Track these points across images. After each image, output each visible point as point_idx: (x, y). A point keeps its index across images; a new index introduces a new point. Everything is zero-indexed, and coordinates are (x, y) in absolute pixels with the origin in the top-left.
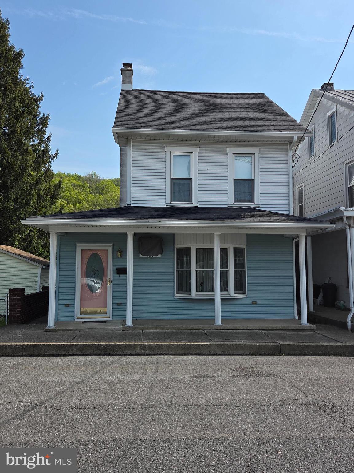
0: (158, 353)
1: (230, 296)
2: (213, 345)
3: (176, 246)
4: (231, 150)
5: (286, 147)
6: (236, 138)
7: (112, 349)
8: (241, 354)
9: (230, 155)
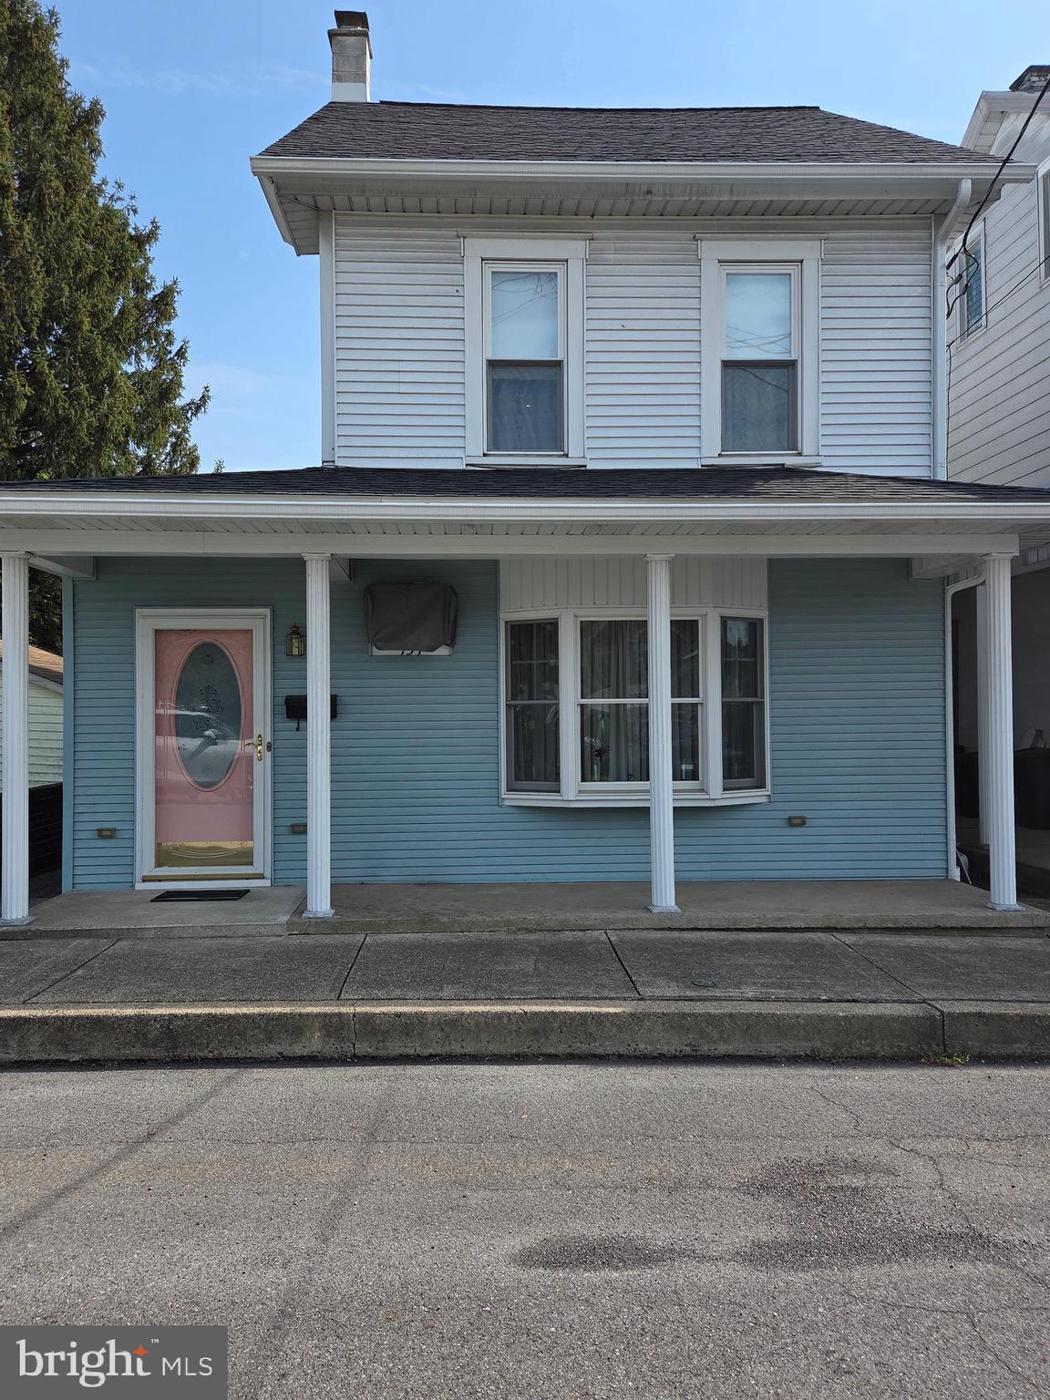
0: (403, 1051)
1: (707, 797)
2: (647, 1015)
3: (505, 616)
4: (713, 250)
5: (922, 234)
6: (731, 192)
7: (198, 1038)
8: (770, 1057)
9: (710, 269)
